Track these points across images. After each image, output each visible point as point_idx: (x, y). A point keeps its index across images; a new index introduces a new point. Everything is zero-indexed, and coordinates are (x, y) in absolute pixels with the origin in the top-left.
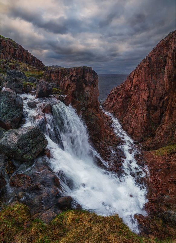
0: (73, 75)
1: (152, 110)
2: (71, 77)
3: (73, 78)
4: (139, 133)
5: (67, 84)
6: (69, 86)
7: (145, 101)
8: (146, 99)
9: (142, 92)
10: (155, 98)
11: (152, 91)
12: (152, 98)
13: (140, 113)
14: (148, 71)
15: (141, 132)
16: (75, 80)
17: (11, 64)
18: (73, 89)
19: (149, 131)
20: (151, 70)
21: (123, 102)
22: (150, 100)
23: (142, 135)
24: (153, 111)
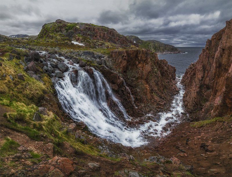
0: (124, 55)
1: (204, 88)
2: (123, 57)
3: (124, 57)
4: (190, 106)
5: (120, 61)
6: (121, 62)
7: (199, 80)
8: (201, 78)
9: (198, 72)
10: (208, 79)
11: (206, 72)
12: (206, 78)
13: (194, 90)
14: (207, 53)
15: (192, 106)
16: (126, 59)
17: (99, 43)
18: (124, 65)
19: (199, 106)
20: (209, 53)
21: (191, 77)
22: (204, 79)
23: (192, 108)
24: (206, 89)
